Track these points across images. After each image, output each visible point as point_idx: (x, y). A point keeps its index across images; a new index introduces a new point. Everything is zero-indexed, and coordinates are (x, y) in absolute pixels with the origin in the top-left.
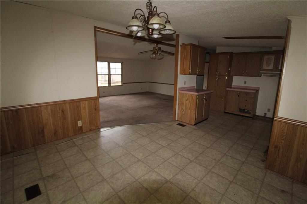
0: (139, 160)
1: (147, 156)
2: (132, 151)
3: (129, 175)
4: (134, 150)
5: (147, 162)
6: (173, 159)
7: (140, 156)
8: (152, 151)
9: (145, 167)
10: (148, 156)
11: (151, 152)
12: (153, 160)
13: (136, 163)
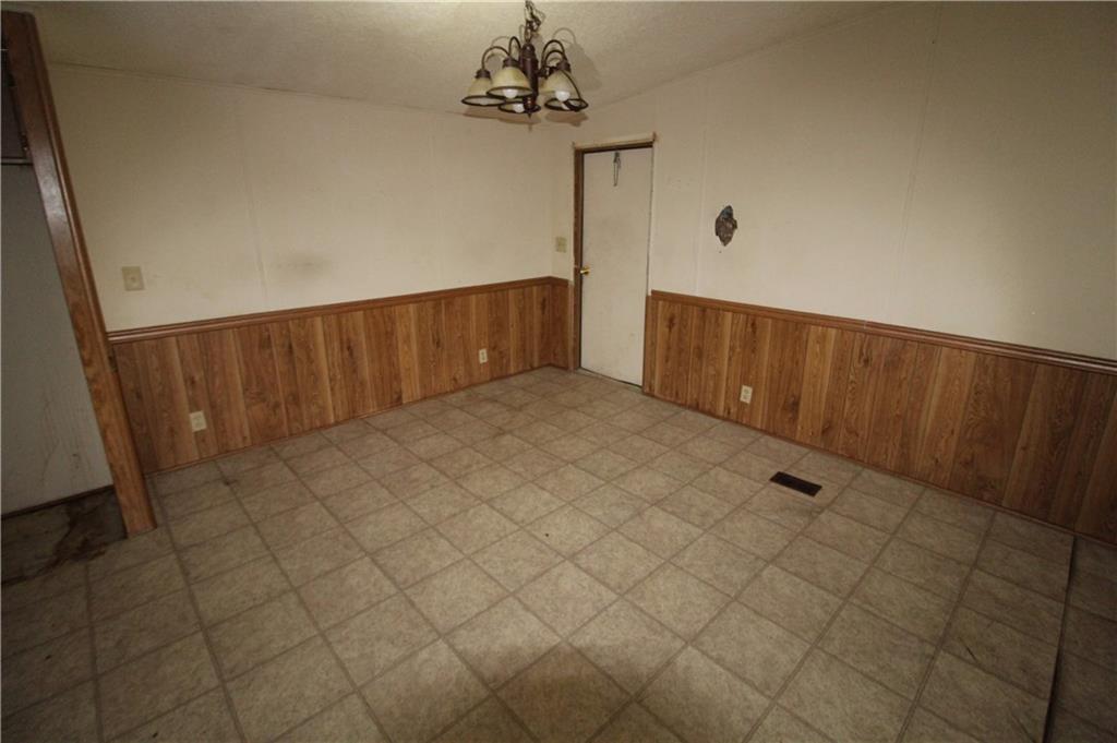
0: (572, 557)
1: (542, 575)
2: (615, 607)
3: (594, 514)
4: (605, 609)
5: (542, 552)
6: (435, 565)
7: (570, 579)
8: (517, 603)
9: (547, 535)
10: (535, 579)
11: (520, 601)
12: (516, 560)
13: (581, 548)
